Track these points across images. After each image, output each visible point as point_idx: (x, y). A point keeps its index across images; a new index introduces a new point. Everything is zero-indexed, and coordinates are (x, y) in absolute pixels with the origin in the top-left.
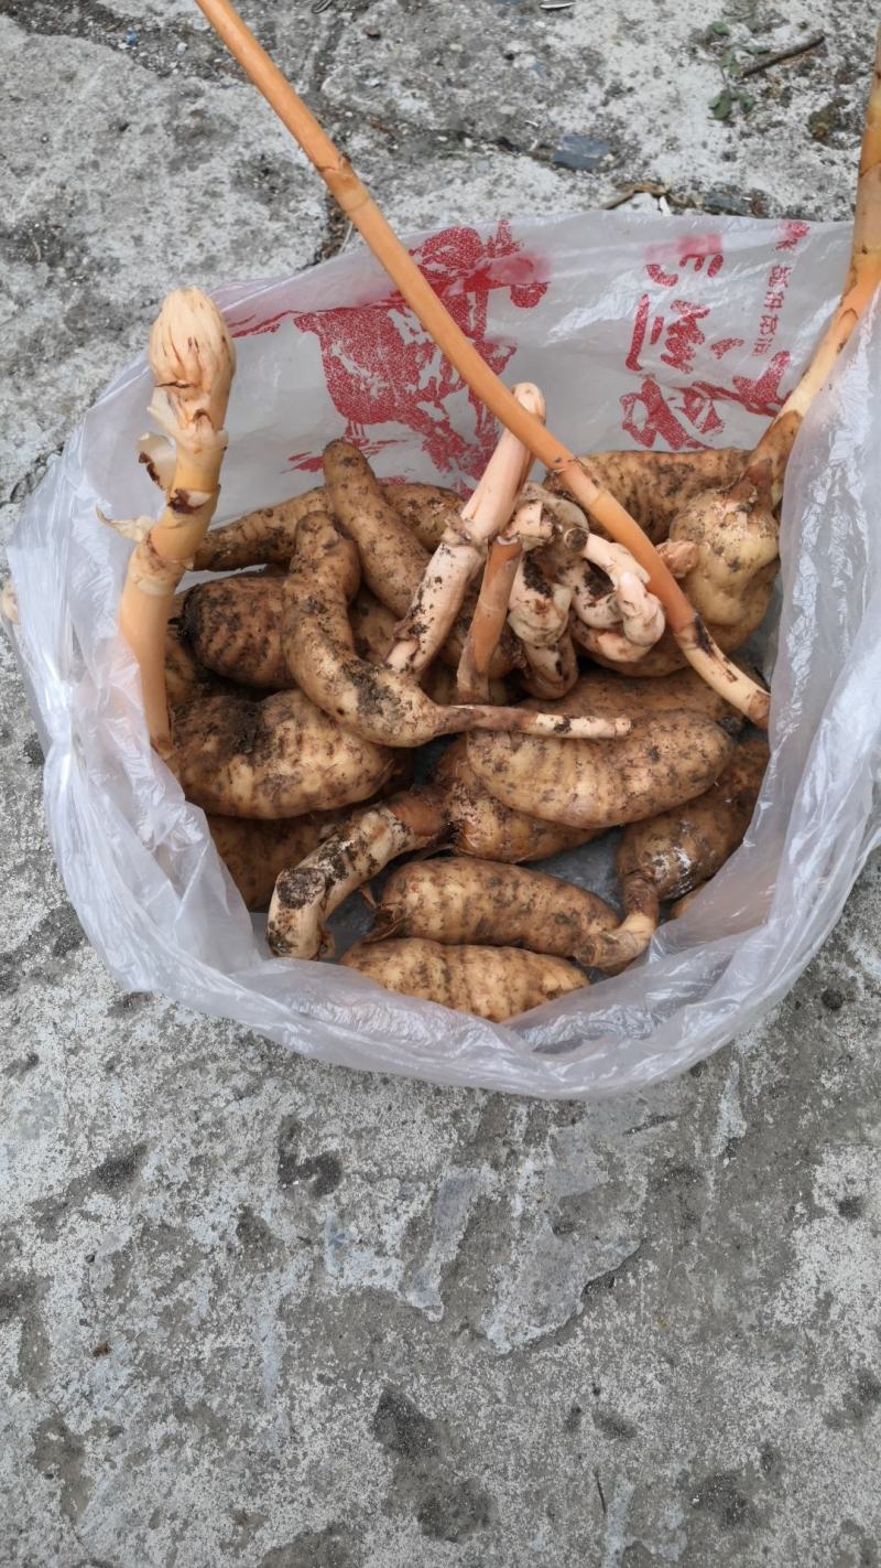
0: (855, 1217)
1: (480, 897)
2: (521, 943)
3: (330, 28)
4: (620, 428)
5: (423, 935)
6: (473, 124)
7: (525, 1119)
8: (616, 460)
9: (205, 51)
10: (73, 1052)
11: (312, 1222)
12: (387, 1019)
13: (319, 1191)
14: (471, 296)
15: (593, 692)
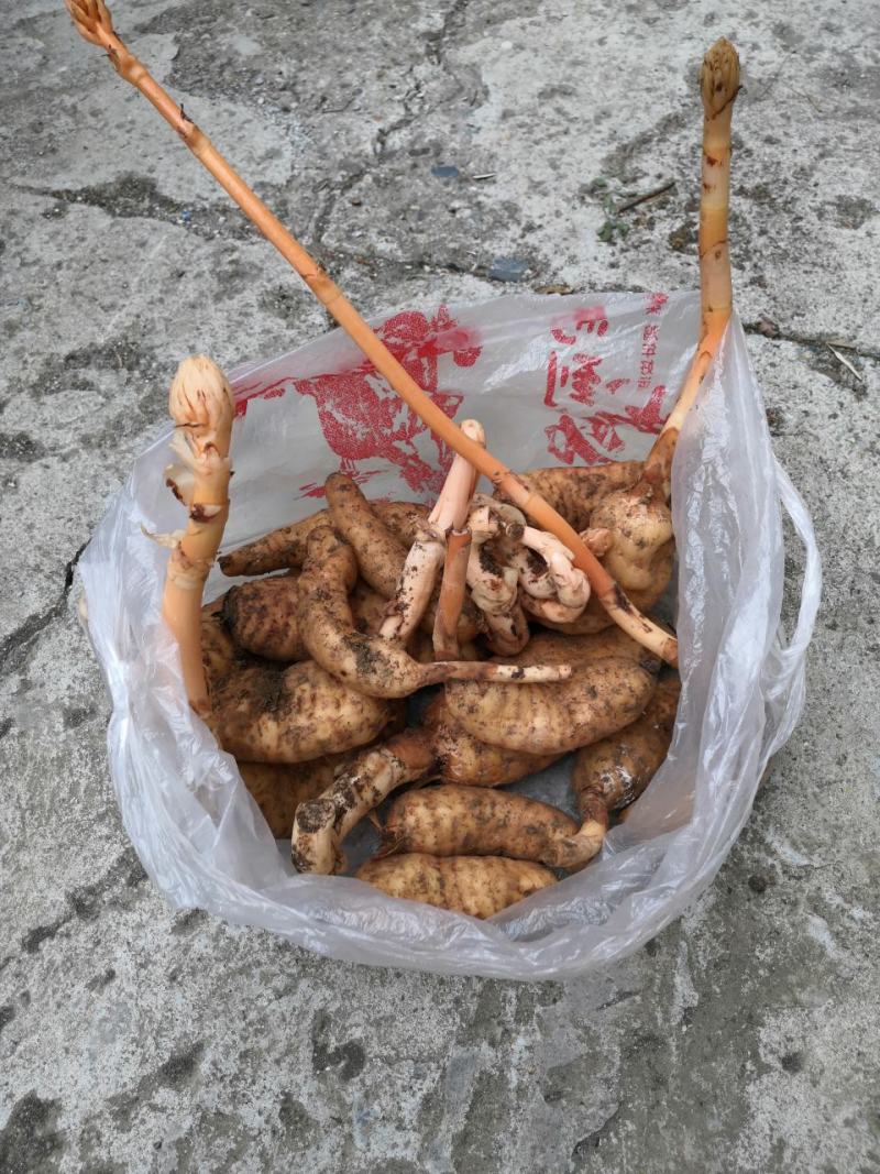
0: (796, 1071)
1: (464, 816)
2: (501, 852)
3: (325, 201)
4: (546, 452)
5: (421, 850)
6: (430, 256)
7: (514, 1001)
8: (546, 475)
9: (239, 221)
10: (143, 966)
11: (343, 1104)
12: (387, 921)
13: (347, 1075)
14: (424, 361)
15: (542, 648)
